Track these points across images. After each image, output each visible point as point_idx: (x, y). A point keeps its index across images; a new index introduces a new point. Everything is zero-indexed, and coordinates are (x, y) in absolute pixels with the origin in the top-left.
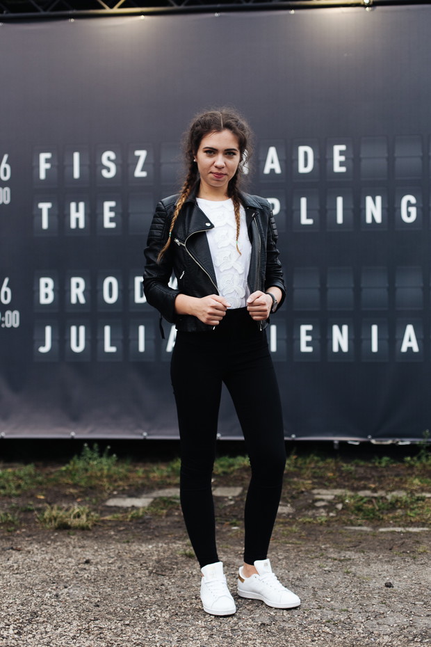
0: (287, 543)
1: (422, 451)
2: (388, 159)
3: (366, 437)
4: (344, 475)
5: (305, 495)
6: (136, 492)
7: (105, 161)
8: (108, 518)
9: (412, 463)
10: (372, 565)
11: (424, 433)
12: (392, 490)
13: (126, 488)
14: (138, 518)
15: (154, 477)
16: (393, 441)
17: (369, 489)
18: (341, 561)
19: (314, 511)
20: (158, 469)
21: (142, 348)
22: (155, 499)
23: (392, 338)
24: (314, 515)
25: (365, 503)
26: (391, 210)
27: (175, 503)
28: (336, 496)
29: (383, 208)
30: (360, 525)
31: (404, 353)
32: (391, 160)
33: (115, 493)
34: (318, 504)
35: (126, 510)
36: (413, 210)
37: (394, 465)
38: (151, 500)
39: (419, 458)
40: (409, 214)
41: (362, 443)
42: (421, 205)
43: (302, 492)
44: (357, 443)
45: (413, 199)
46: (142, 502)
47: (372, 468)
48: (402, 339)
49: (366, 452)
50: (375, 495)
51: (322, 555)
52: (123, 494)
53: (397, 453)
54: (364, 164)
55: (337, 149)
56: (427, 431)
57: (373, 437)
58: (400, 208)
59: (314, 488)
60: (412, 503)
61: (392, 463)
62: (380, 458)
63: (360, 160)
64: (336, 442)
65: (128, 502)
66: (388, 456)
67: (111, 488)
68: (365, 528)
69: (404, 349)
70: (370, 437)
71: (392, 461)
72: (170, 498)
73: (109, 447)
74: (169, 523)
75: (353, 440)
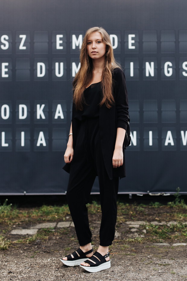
0: (127, 255)
1: (177, 199)
2: (157, 42)
3: (146, 192)
4: (138, 213)
5: (123, 225)
6: (27, 225)
7: (3, 41)
8: (15, 242)
9: (172, 205)
10: (184, 268)
11: (177, 189)
12: (169, 221)
13: (20, 223)
14: (34, 241)
15: (33, 216)
16: (161, 193)
17: (156, 220)
18: (164, 265)
19: (132, 234)
20: (35, 211)
21: (23, 144)
22: (39, 229)
23: (160, 138)
24: (132, 236)
25: (157, 229)
26: (159, 69)
27: (51, 231)
28: (140, 225)
29: (155, 69)
30: (161, 242)
31: (166, 146)
32: (159, 43)
33: (14, 226)
34: (133, 230)
35: (24, 237)
36: (171, 70)
37: (162, 207)
38: (37, 230)
39: (175, 203)
40: (168, 72)
41: (144, 195)
42: (175, 67)
43: (121, 223)
44: (142, 195)
45: (170, 64)
46: (32, 232)
47: (151, 208)
48: (165, 139)
49: (147, 200)
50: (161, 224)
51: (151, 262)
52: (19, 227)
53: (163, 200)
54: (145, 45)
55: (131, 36)
56: (179, 188)
57: (150, 192)
58: (164, 69)
59: (126, 221)
60: (182, 228)
61: (161, 205)
62: (154, 203)
63: (143, 42)
64: (130, 195)
65: (24, 232)
66: (158, 202)
67: (12, 224)
68: (165, 244)
69: (166, 144)
70: (148, 192)
71: (160, 204)
72: (48, 228)
73: (7, 200)
74: (52, 244)
75: (140, 194)
